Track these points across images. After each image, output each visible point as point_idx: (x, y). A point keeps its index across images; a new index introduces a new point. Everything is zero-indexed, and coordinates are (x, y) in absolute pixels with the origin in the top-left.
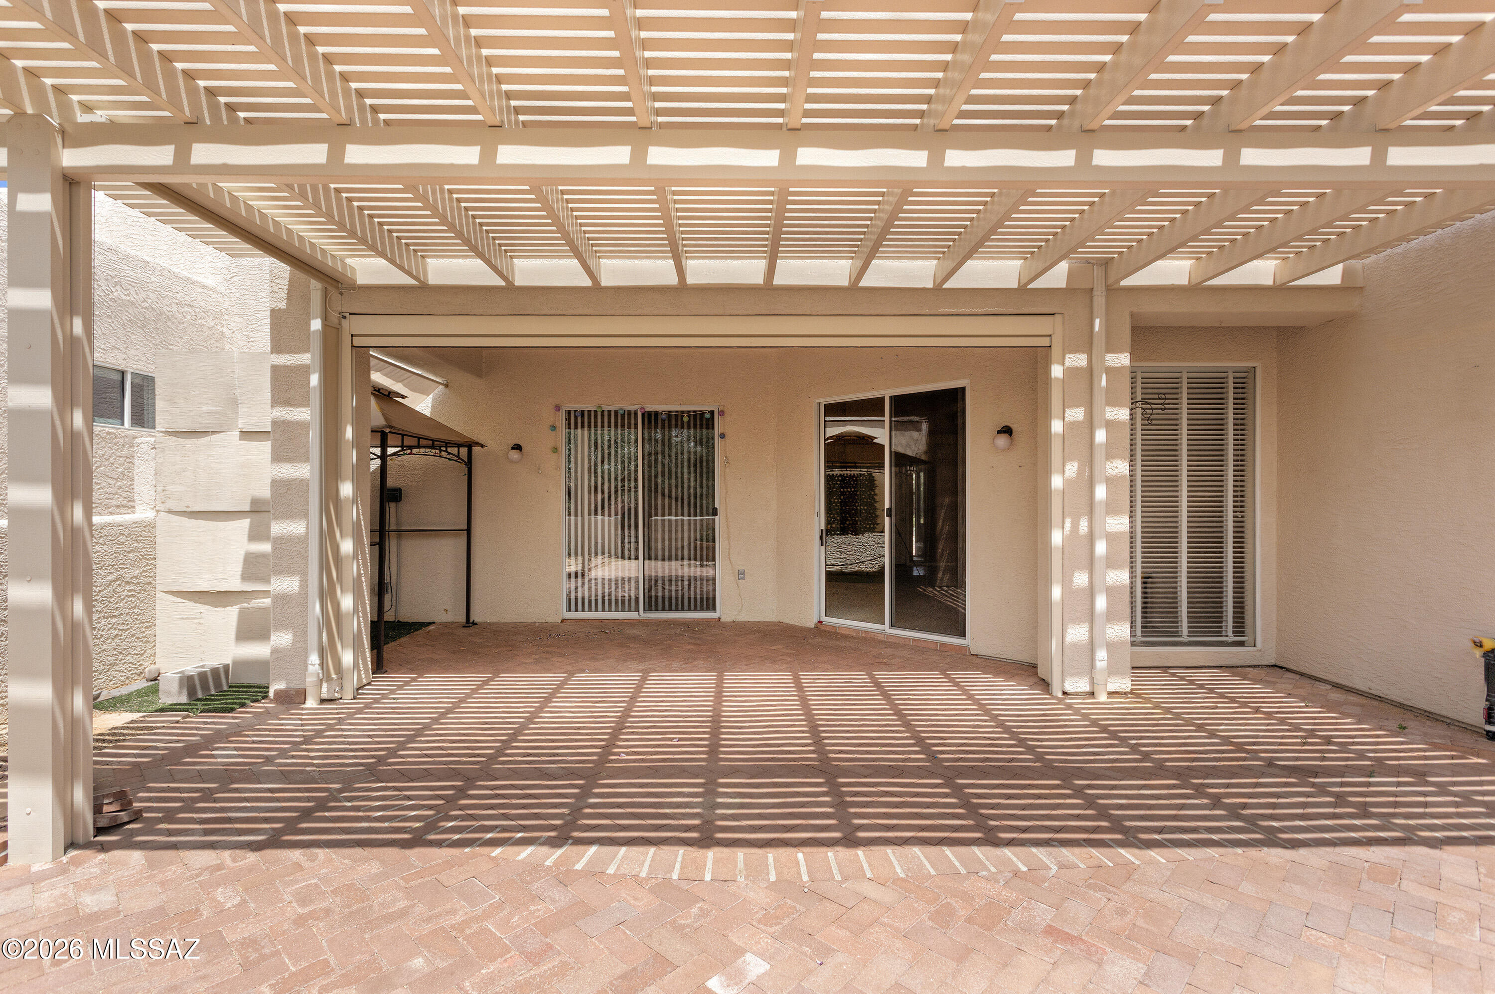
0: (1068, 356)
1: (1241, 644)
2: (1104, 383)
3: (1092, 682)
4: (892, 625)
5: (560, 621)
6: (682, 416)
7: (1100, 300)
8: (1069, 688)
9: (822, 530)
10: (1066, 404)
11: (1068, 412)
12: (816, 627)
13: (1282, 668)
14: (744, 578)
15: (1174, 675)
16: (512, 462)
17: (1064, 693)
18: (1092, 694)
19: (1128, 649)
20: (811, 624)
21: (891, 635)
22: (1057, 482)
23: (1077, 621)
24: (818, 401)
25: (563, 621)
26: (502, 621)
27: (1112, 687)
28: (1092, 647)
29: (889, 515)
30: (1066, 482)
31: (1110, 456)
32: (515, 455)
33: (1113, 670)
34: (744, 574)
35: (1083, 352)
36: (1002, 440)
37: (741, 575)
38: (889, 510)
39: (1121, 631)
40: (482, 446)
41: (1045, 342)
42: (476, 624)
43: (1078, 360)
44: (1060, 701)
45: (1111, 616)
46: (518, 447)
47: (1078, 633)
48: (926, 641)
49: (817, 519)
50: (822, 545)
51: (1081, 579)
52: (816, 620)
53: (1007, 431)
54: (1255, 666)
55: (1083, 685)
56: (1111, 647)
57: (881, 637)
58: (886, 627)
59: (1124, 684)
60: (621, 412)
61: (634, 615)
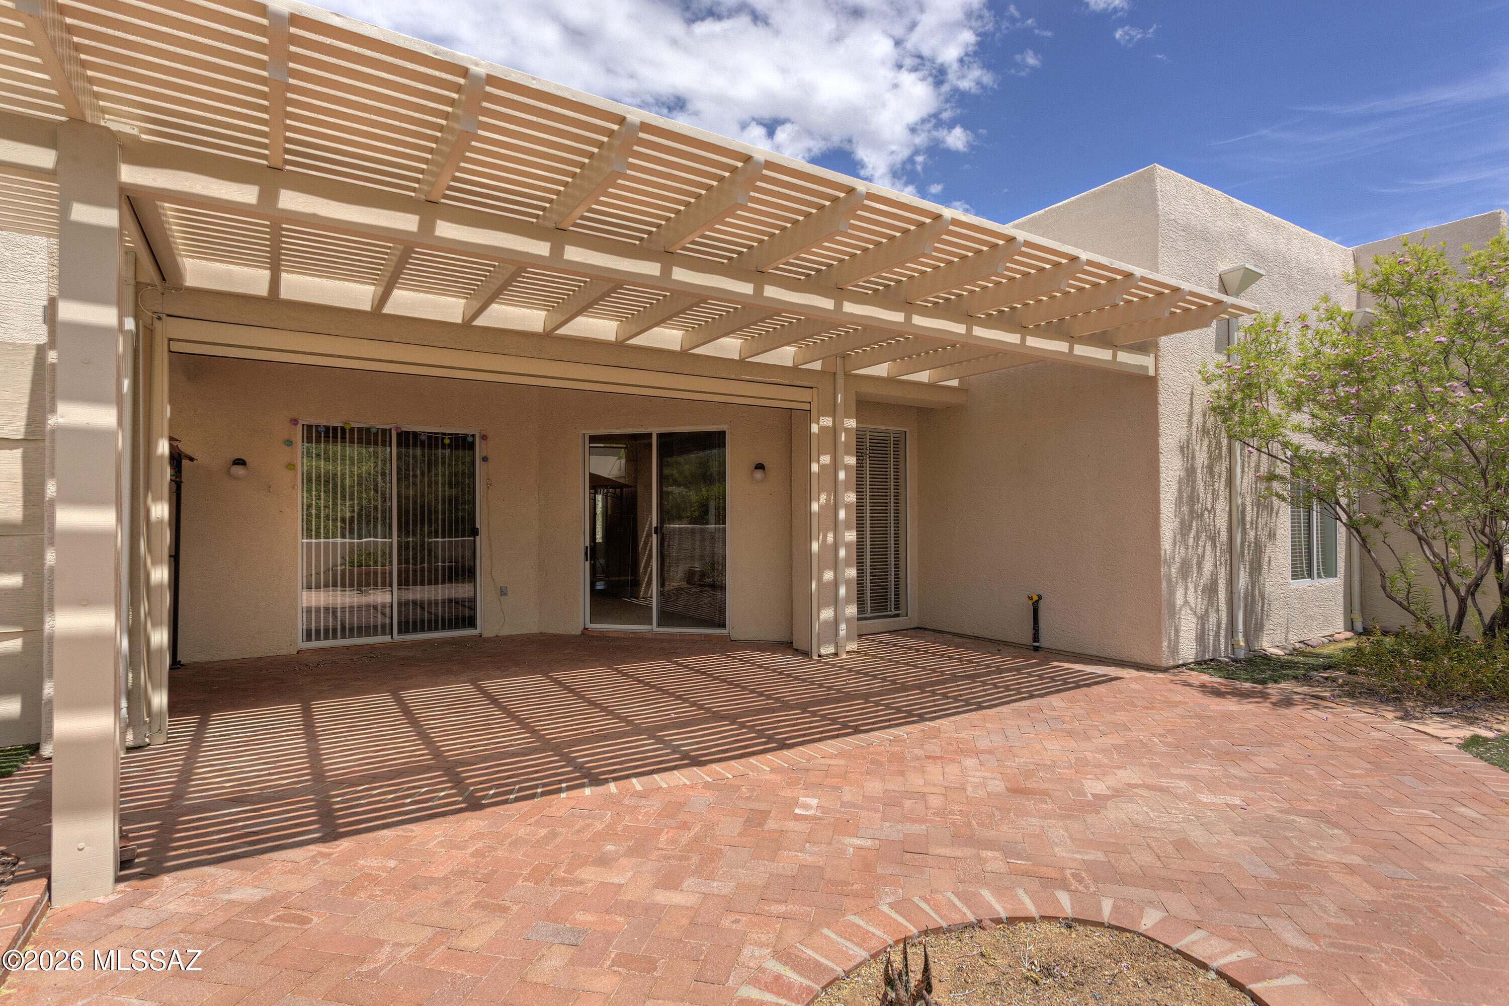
0: (821, 418)
1: (897, 615)
2: (843, 439)
3: (837, 647)
4: (659, 625)
5: (295, 652)
6: (443, 439)
7: (840, 382)
8: (823, 651)
9: (587, 547)
10: (820, 451)
11: (822, 458)
12: (583, 634)
13: (921, 628)
14: (506, 594)
15: (867, 639)
16: (236, 478)
17: (819, 656)
18: (836, 654)
19: (856, 623)
20: (577, 631)
21: (659, 633)
22: (815, 507)
23: (827, 605)
24: (583, 432)
25: (298, 652)
26: (216, 659)
27: (848, 648)
28: (836, 622)
29: (656, 532)
30: (820, 507)
31: (847, 490)
32: (239, 471)
33: (849, 638)
34: (506, 591)
35: (829, 416)
36: (759, 474)
37: (503, 592)
38: (656, 528)
39: (851, 610)
40: (192, 459)
41: (807, 406)
42: (183, 665)
43: (827, 421)
44: (819, 662)
45: (848, 601)
46: (240, 462)
47: (827, 614)
48: (692, 635)
49: (582, 537)
50: (587, 560)
51: (828, 575)
52: (581, 628)
53: (760, 467)
54: (906, 630)
55: (831, 650)
56: (848, 621)
57: (649, 636)
58: (655, 628)
59: (852, 646)
60: (374, 430)
61: (387, 639)
